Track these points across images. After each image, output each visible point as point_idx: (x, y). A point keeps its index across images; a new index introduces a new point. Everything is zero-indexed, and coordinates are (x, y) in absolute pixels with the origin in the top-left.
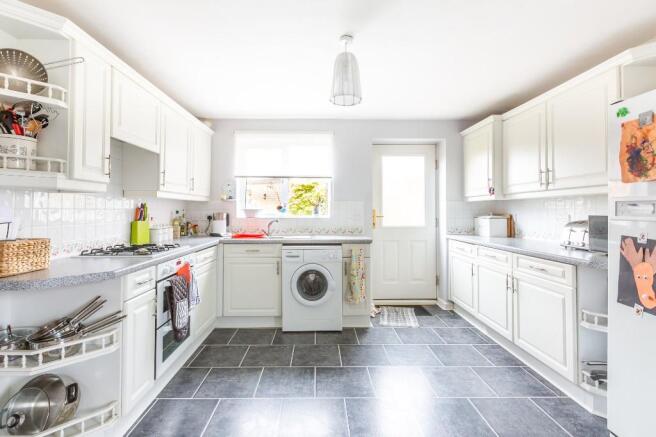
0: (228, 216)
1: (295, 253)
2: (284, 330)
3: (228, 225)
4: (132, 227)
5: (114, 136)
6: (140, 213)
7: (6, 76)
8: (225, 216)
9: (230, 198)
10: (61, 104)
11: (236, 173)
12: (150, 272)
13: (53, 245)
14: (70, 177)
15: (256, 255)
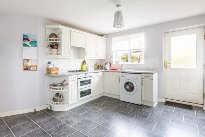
0: (110, 63)
1: (123, 76)
2: (121, 100)
3: (110, 66)
4: (82, 66)
5: (71, 46)
6: (84, 63)
7: (52, 39)
8: (109, 63)
9: (111, 58)
10: (59, 42)
11: (113, 50)
12: (76, 76)
13: (60, 69)
14: (62, 56)
15: (114, 75)
